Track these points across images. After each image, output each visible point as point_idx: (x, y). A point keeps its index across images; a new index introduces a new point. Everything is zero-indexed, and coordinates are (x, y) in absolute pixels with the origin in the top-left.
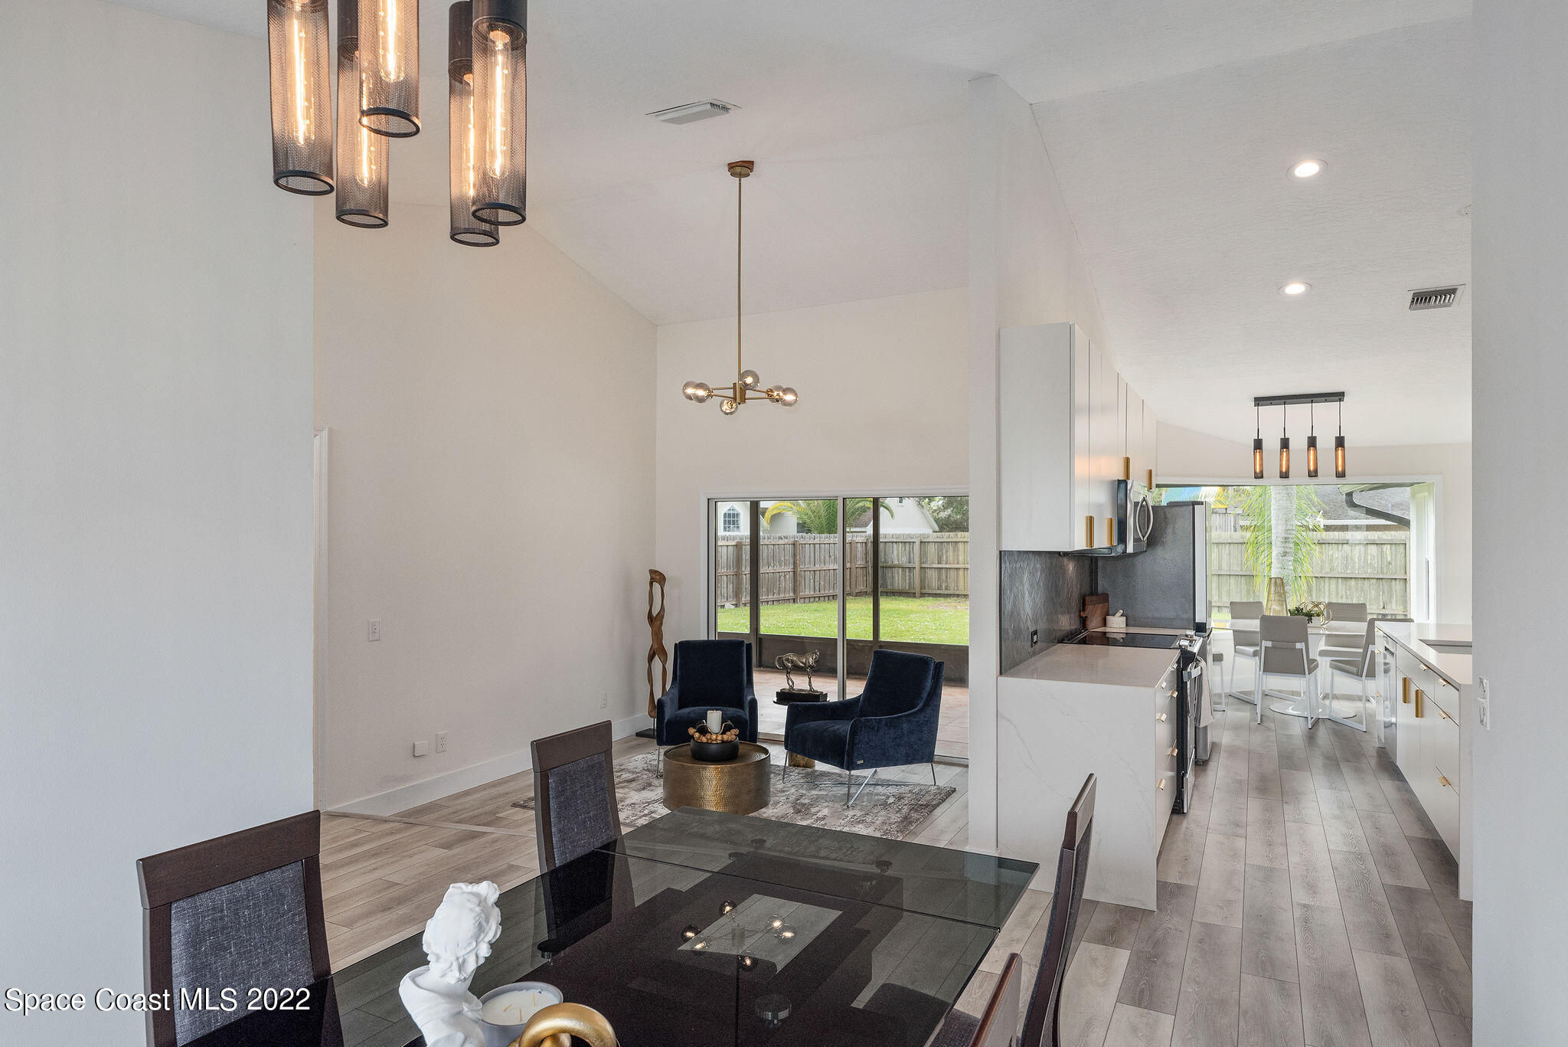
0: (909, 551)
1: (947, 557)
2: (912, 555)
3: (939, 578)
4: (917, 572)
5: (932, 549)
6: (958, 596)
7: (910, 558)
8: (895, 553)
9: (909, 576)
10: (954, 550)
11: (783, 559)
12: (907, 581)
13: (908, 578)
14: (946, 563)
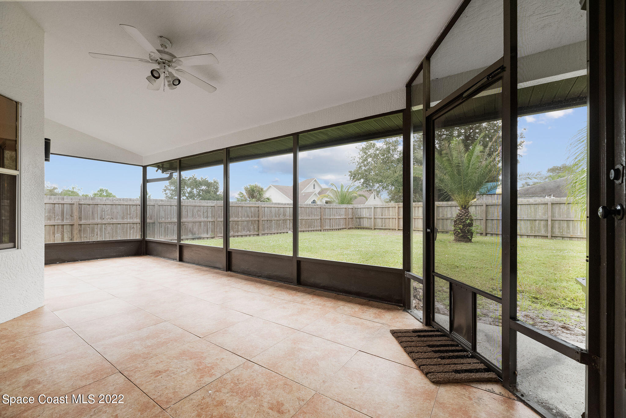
0: (370, 211)
1: (385, 214)
2: (371, 213)
3: (382, 222)
4: (373, 220)
5: (379, 210)
6: (390, 229)
7: (370, 214)
8: (364, 212)
9: (370, 221)
10: (388, 211)
11: (316, 214)
12: (369, 223)
13: (369, 222)
14: (385, 216)
